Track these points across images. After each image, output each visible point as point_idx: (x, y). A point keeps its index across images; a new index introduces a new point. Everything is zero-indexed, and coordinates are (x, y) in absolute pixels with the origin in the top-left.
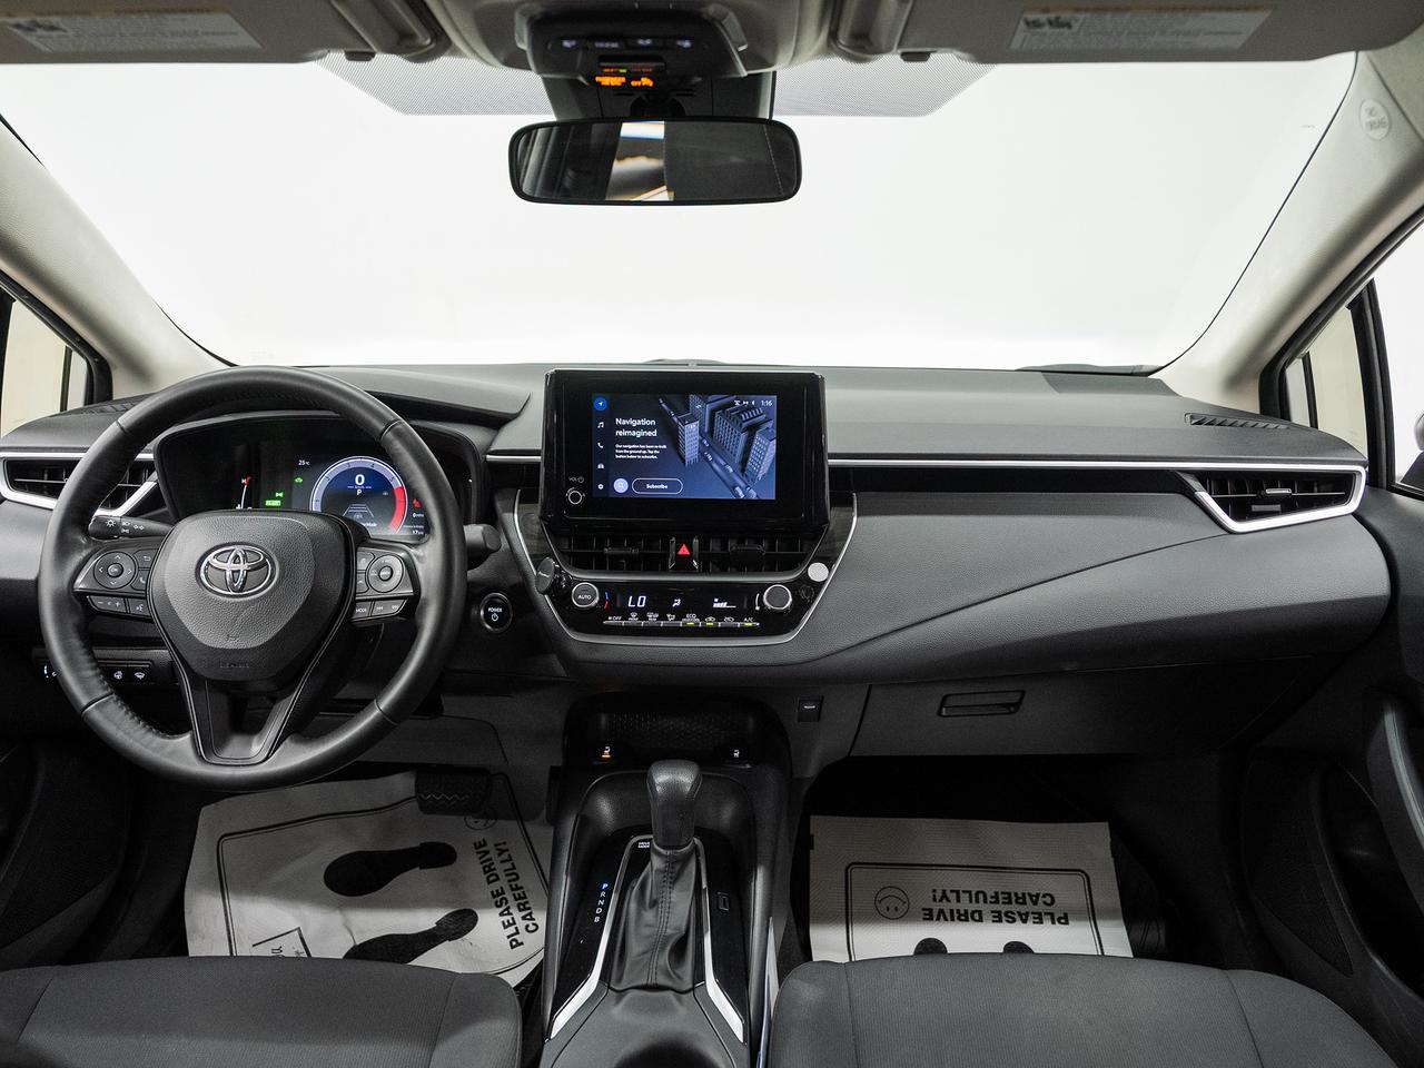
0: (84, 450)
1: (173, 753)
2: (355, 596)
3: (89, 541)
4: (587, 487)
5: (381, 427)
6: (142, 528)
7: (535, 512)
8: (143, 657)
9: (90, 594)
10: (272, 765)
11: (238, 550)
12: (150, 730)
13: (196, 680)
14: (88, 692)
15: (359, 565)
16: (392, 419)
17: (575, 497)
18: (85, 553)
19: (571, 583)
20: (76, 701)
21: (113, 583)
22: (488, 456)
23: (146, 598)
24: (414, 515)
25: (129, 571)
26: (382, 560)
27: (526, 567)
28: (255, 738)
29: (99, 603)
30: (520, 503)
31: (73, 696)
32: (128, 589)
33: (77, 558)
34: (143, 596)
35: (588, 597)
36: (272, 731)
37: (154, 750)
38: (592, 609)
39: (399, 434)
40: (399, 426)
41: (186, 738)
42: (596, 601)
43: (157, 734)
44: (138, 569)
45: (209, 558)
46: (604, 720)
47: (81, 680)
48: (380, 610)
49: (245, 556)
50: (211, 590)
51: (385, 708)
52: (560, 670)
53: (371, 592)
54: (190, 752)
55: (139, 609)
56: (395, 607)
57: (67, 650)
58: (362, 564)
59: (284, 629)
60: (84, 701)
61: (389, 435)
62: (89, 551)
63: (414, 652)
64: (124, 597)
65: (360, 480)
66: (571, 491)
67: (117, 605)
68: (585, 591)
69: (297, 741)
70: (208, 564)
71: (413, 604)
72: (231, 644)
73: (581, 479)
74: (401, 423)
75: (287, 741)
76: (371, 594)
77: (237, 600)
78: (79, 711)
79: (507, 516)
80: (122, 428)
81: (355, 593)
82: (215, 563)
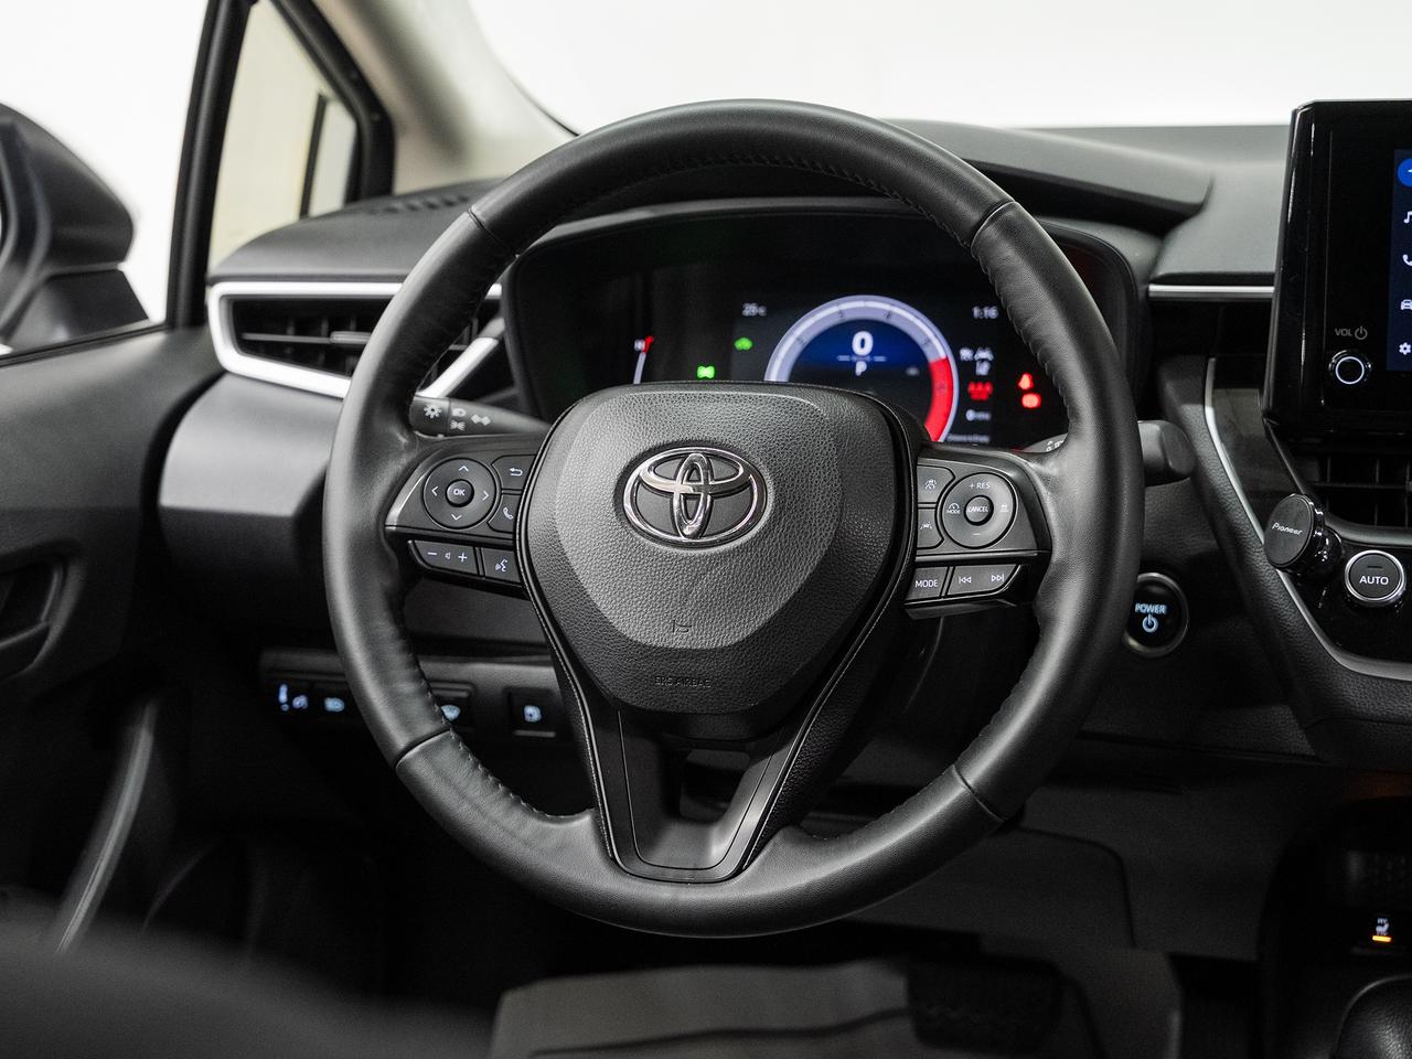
0: (400, 279)
1: (561, 848)
2: (914, 555)
3: (413, 438)
4: (1377, 348)
5: (974, 215)
6: (486, 421)
7: (1256, 403)
8: (455, 677)
9: (414, 537)
10: (748, 884)
11: (695, 454)
12: (516, 803)
13: (604, 708)
14: (406, 723)
15: (921, 492)
16: (998, 200)
17: (1350, 370)
18: (404, 460)
19: (1342, 551)
20: (387, 739)
21: (457, 517)
22: (1153, 288)
23: (513, 548)
24: (971, 415)
25: (483, 495)
26: (970, 484)
27: (1236, 517)
28: (715, 831)
29: (431, 553)
30: (1216, 386)
31: (381, 729)
32: (482, 529)
33: (392, 469)
34: (508, 542)
35: (1383, 581)
36: (750, 816)
37: (526, 843)
38: (1389, 607)
39: (1011, 231)
40: (1010, 214)
41: (583, 823)
42: (1399, 592)
43: (528, 811)
44: (501, 492)
45: (642, 470)
46: (1355, 864)
47: (395, 700)
48: (964, 581)
49: (709, 467)
50: (643, 533)
51: (977, 783)
52: (1297, 741)
53: (947, 547)
54: (593, 851)
55: (500, 567)
56: (997, 578)
57: (370, 640)
58: (928, 491)
59: (784, 612)
60: (400, 740)
61: (990, 232)
62: (413, 455)
63: (1036, 672)
64: (474, 544)
65: (863, 344)
66: (1340, 359)
67: (462, 559)
68: (1373, 567)
69: (798, 842)
70: (640, 481)
71: (1034, 572)
72: (679, 640)
73: (1362, 333)
74: (1012, 207)
75: (777, 838)
76: (948, 551)
77: (693, 552)
78: (390, 760)
79: (1189, 411)
80: (479, 223)
81: (915, 548)
82: (652, 479)
